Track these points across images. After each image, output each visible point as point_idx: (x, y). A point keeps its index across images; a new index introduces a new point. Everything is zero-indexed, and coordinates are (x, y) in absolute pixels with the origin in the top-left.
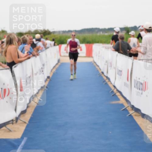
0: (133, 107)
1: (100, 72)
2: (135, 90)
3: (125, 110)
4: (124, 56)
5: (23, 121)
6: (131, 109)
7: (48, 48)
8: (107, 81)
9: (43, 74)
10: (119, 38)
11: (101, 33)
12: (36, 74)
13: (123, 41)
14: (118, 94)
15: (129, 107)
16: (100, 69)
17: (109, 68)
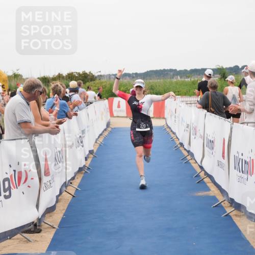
0: (232, 202)
1: (178, 143)
2: (234, 173)
3: (219, 206)
4: (217, 117)
5: (50, 225)
6: (229, 205)
7: (91, 103)
8: (189, 158)
9: (83, 146)
10: (208, 86)
11: (179, 77)
12: (71, 147)
13: (215, 92)
14: (207, 180)
15: (226, 202)
16: (177, 138)
17: (192, 137)
